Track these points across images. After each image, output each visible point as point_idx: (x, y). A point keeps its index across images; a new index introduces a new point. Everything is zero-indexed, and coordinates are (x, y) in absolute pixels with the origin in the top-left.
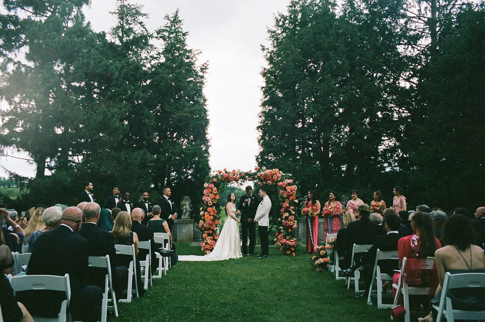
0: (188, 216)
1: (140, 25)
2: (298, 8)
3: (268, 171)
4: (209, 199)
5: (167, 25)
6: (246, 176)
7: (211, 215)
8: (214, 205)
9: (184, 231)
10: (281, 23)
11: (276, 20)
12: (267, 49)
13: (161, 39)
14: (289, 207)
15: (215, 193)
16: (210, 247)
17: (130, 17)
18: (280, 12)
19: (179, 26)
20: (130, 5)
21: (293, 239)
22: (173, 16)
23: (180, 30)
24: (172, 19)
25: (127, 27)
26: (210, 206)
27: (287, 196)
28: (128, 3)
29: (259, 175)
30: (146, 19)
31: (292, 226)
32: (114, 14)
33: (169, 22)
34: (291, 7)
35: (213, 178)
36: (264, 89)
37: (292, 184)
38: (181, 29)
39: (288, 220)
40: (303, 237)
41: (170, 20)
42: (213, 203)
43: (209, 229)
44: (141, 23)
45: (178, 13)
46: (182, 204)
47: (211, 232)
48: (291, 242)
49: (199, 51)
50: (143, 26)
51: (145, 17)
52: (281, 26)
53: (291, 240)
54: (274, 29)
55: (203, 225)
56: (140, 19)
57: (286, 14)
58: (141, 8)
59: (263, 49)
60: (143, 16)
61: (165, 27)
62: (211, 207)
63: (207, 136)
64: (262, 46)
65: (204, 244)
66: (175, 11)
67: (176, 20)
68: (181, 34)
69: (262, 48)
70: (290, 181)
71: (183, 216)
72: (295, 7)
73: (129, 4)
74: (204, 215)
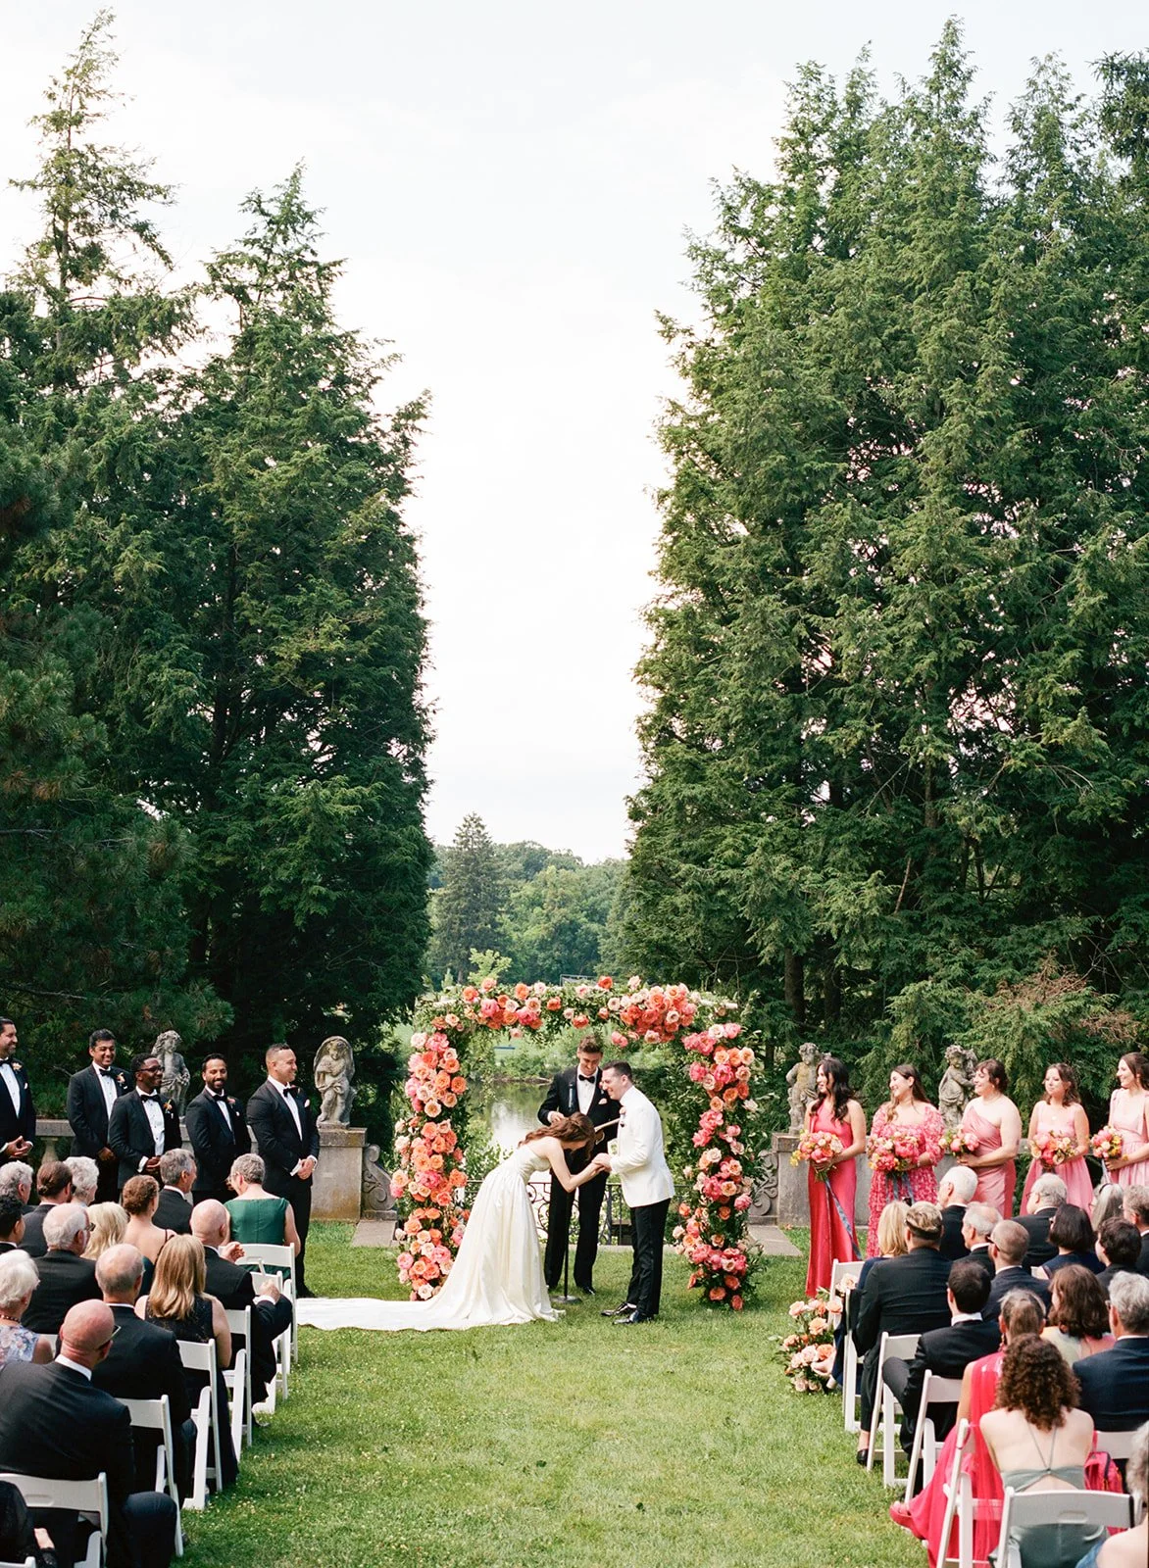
0: (342, 1119)
1: (136, 236)
2: (822, 148)
3: (649, 993)
4: (431, 1093)
5: (253, 237)
6: (568, 1010)
7: (434, 1153)
8: (446, 1112)
9: (326, 1175)
10: (745, 220)
11: (722, 208)
12: (684, 332)
13: (229, 298)
14: (723, 1129)
15: (453, 1070)
16: (432, 1269)
17: (95, 204)
18: (742, 170)
19: (303, 241)
20: (97, 148)
21: (736, 1247)
22: (279, 193)
23: (308, 257)
24: (275, 210)
25: (82, 242)
26: (430, 1120)
27: (717, 1086)
28: (89, 143)
29: (615, 1008)
30: (166, 208)
31: (733, 1198)
32: (27, 187)
33: (261, 222)
34: (792, 144)
35: (445, 1014)
36: (668, 502)
37: (736, 1039)
38: (313, 252)
39: (719, 1174)
40: (796, 1209)
41: (267, 215)
42: (443, 1106)
43: (427, 1203)
44: (141, 228)
45: (303, 184)
46: (319, 1068)
47: (432, 1214)
48: (729, 1257)
49: (390, 349)
50: (149, 240)
51: (160, 198)
52: (745, 234)
53: (729, 1251)
54: (717, 243)
55: (406, 1187)
56: (142, 209)
57: (770, 173)
58: (144, 169)
59: (669, 333)
60: (149, 197)
61: (246, 242)
62: (437, 1120)
63: (417, 695)
64: (664, 321)
65: (410, 1260)
66: (289, 175)
67: (291, 217)
68: (312, 270)
69: (661, 327)
70: (731, 1029)
71: (321, 1117)
72: (808, 146)
73: (91, 148)
74: (409, 1150)
